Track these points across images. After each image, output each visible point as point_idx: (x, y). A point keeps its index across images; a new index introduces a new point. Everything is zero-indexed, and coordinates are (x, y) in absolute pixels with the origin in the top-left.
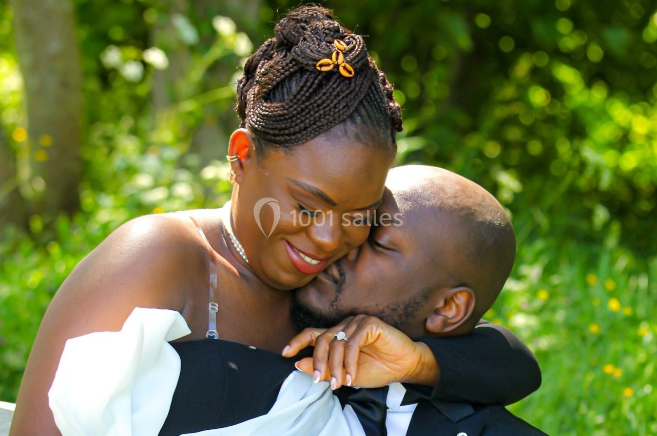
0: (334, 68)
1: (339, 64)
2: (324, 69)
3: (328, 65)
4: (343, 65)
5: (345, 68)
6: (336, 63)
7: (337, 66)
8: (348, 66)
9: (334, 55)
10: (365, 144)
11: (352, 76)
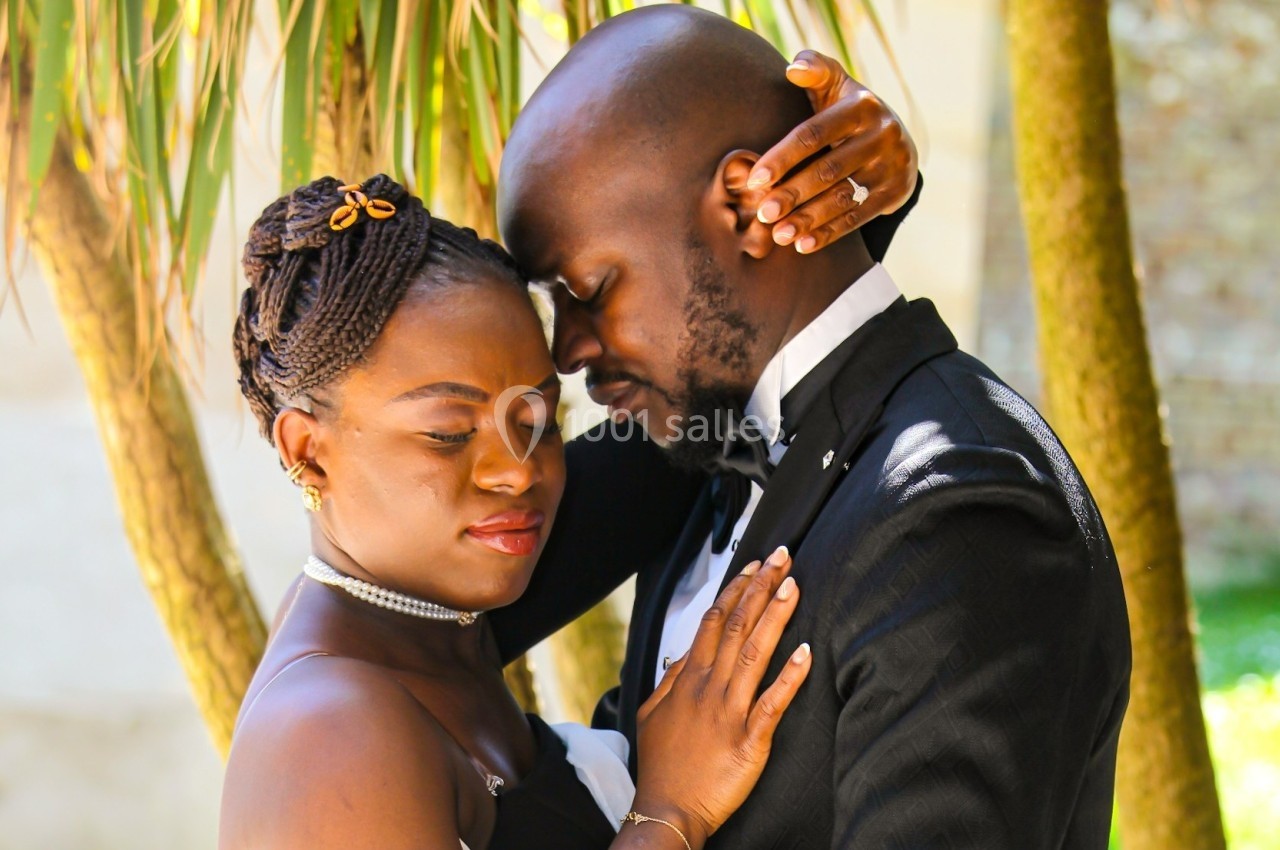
0: (359, 215)
1: (363, 205)
2: (346, 223)
3: (349, 214)
4: (370, 203)
5: (376, 207)
6: (358, 206)
7: (362, 211)
8: (378, 202)
9: (348, 199)
10: (474, 282)
11: (393, 212)
